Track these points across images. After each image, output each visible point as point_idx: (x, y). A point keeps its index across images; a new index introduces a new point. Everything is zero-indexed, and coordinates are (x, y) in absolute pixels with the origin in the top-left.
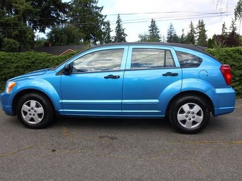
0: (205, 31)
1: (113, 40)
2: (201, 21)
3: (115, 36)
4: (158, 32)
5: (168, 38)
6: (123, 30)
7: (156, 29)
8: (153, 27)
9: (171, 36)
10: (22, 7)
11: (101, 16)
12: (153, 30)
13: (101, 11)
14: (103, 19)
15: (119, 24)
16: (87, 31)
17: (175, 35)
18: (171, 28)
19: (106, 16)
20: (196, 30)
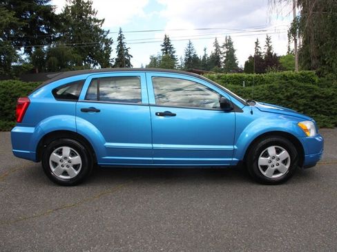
0: (234, 51)
1: (113, 64)
2: (228, 38)
3: (117, 57)
4: (174, 52)
5: (185, 60)
6: (127, 50)
7: (171, 48)
8: (167, 45)
9: (190, 57)
10: (4, 20)
11: (102, 32)
12: (166, 50)
13: (101, 24)
14: (105, 36)
15: (121, 42)
16: (83, 51)
17: (195, 55)
18: (189, 47)
19: (108, 32)
20: (221, 49)
